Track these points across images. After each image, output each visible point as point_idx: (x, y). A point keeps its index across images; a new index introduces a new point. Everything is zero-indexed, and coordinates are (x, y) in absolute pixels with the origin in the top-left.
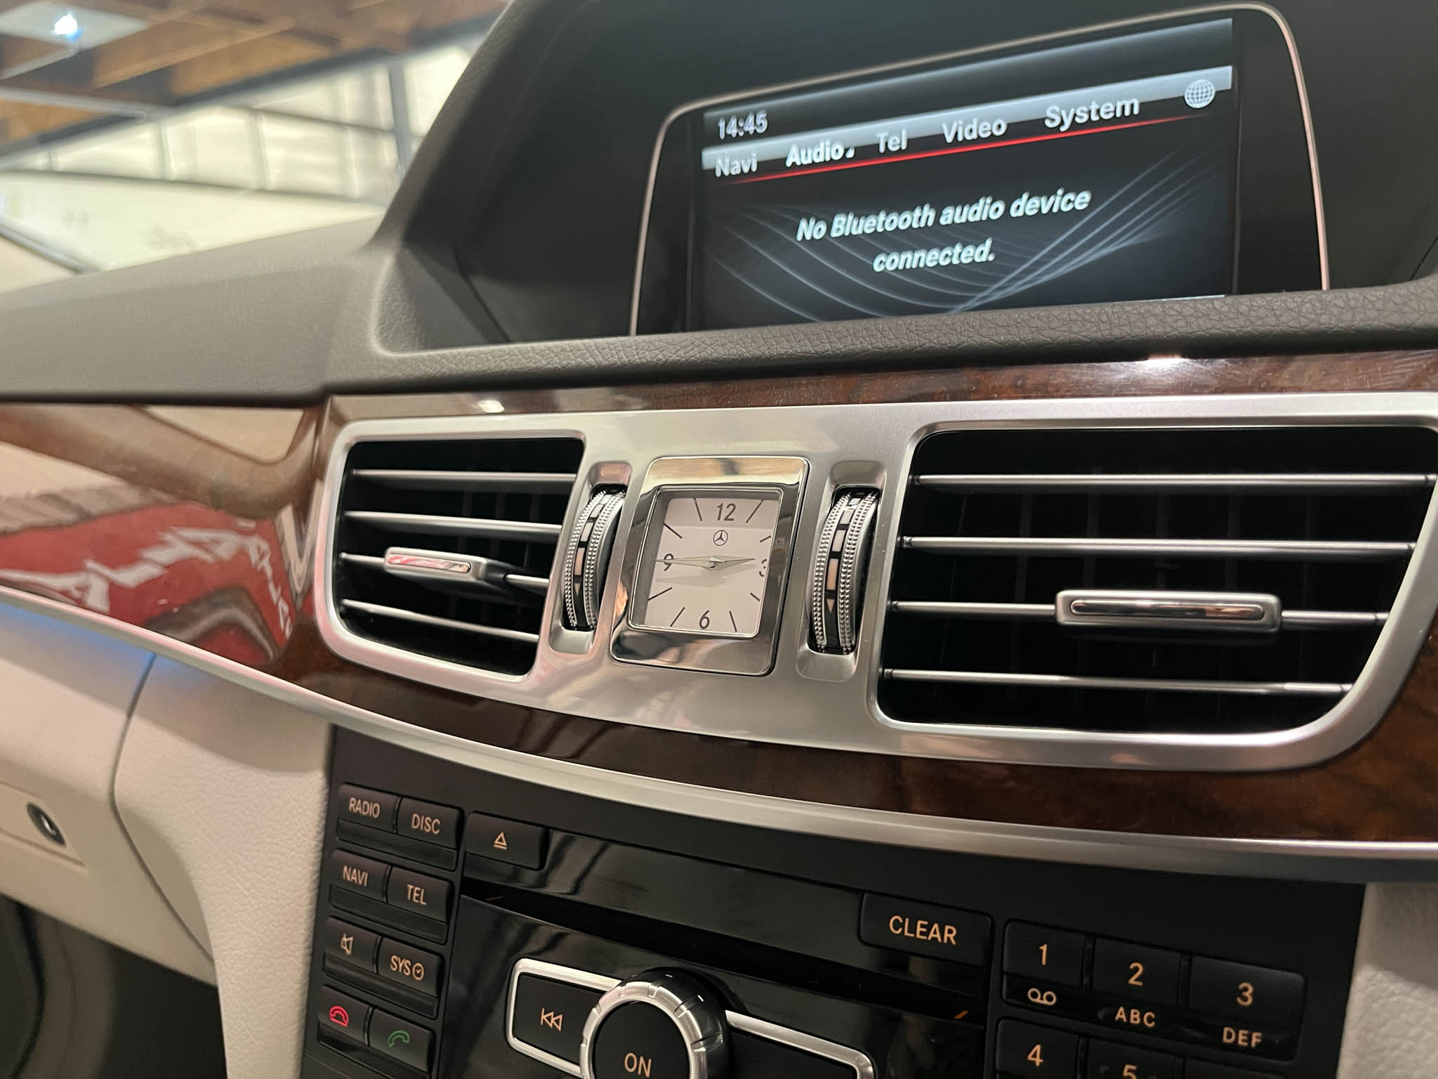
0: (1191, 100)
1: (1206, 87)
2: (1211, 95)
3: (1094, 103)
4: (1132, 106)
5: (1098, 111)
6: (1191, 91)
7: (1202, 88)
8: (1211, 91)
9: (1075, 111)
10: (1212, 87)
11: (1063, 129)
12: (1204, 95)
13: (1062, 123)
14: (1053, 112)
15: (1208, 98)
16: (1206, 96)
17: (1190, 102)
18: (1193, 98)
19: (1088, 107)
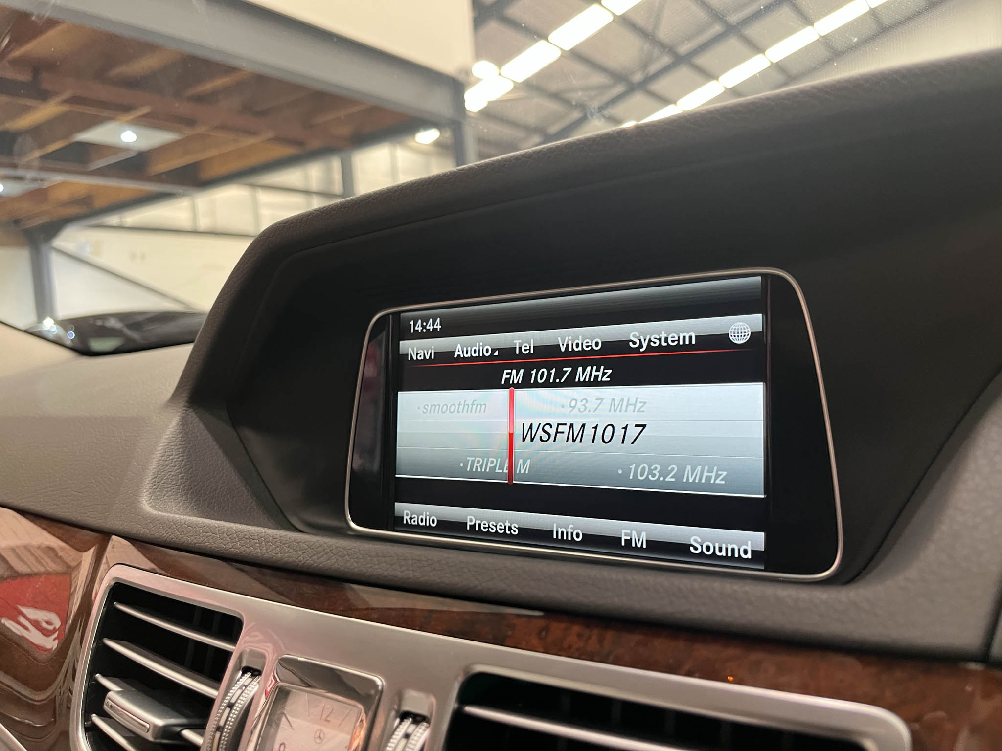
0: (734, 338)
1: (744, 329)
2: (748, 335)
3: (663, 333)
4: (690, 337)
5: (666, 340)
6: (733, 331)
7: (741, 329)
8: (748, 332)
9: (650, 337)
10: (749, 329)
11: (642, 350)
12: (743, 334)
13: (641, 346)
14: (634, 336)
15: (746, 337)
16: (744, 336)
17: (733, 339)
18: (735, 336)
19: (659, 336)
